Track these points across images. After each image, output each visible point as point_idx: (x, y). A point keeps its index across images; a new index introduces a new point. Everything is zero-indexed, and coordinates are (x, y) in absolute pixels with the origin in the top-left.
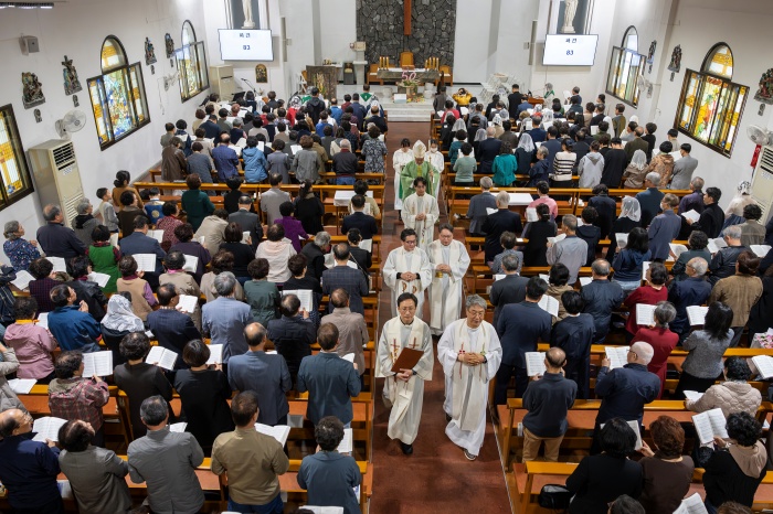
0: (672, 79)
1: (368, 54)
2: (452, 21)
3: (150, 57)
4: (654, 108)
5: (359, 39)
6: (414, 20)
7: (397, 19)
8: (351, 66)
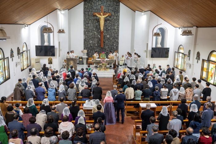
0: (197, 62)
1: (88, 54)
2: (118, 43)
3: (12, 56)
4: (192, 72)
5: (84, 49)
6: (104, 42)
7: (98, 42)
8: (82, 58)
